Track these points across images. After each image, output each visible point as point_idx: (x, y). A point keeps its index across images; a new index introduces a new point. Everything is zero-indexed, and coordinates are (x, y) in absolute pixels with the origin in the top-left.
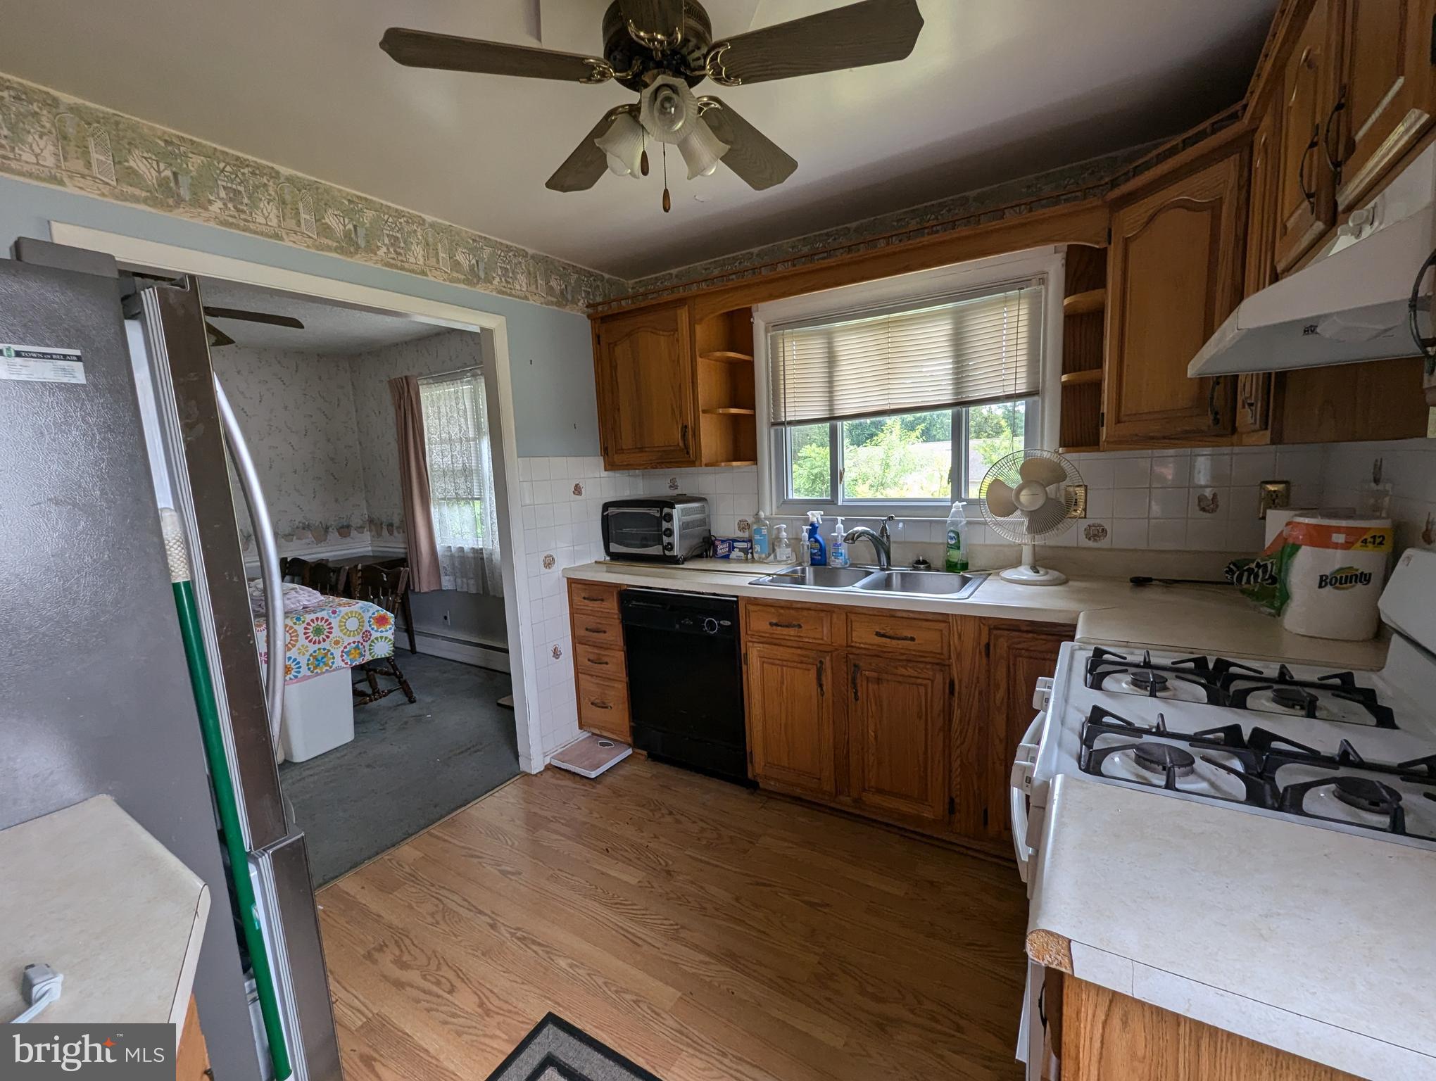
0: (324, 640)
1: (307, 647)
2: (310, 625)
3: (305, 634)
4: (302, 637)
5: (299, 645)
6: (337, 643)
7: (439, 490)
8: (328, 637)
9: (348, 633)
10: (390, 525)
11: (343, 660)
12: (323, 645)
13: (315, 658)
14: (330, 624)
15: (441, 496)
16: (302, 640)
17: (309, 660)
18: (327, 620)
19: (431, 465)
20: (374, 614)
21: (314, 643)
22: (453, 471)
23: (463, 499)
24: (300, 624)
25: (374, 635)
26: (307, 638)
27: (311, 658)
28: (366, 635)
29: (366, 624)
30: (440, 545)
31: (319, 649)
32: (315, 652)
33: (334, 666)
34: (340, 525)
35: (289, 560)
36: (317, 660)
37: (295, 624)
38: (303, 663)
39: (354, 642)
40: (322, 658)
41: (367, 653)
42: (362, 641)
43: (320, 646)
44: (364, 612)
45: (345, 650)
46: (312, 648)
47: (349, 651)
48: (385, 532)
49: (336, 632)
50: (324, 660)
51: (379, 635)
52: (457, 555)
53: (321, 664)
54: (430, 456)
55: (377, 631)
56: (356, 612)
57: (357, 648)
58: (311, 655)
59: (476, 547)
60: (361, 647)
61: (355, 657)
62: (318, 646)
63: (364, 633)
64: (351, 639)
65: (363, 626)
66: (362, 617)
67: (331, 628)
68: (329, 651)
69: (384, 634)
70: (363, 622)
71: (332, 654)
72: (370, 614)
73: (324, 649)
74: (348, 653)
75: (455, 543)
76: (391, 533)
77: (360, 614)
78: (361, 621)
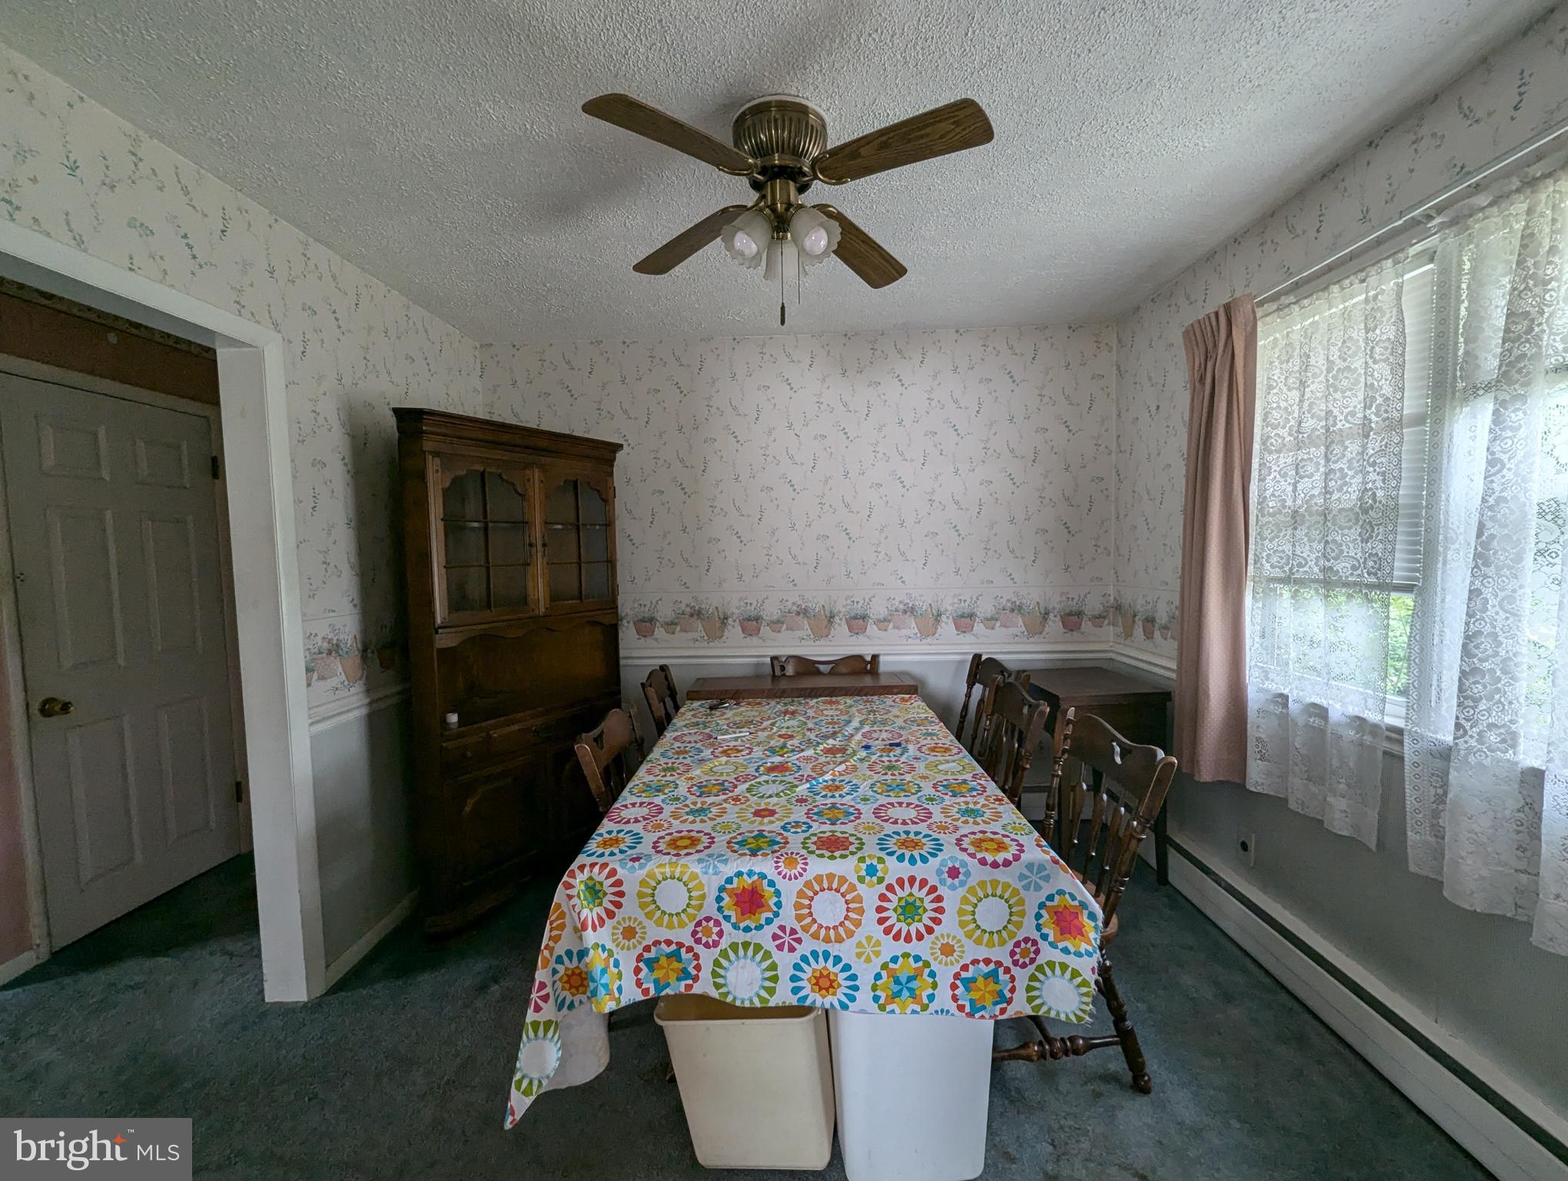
0: (920, 937)
1: (878, 943)
2: (893, 891)
3: (880, 910)
4: (871, 916)
5: (860, 934)
6: (947, 950)
7: (1274, 560)
8: (930, 930)
9: (978, 934)
10: (1150, 621)
11: (955, 998)
12: (914, 947)
13: (893, 974)
14: (939, 899)
15: (1277, 573)
16: (870, 925)
17: (878, 976)
18: (934, 889)
19: (1262, 501)
20: (1050, 898)
21: (897, 937)
22: (1325, 514)
23: (1346, 585)
24: (871, 885)
25: (1048, 954)
26: (881, 921)
27: (884, 973)
28: (1026, 952)
29: (1029, 922)
30: (1258, 686)
31: (906, 955)
32: (895, 959)
33: (933, 1007)
34: (1067, 611)
35: (984, 658)
36: (897, 982)
37: (861, 879)
38: (865, 981)
39: (987, 961)
40: (910, 979)
41: (1020, 996)
42: (1007, 962)
43: (907, 948)
44: (1026, 888)
45: (964, 975)
46: (891, 948)
47: (973, 980)
48: (1139, 631)
49: (949, 927)
50: (912, 985)
51: (1057, 956)
52: (1301, 722)
53: (905, 993)
54: (1262, 480)
55: (1053, 945)
56: (1007, 886)
57: (992, 976)
58: (885, 966)
59: (1373, 717)
60: (1003, 977)
61: (983, 998)
62: (901, 947)
63: (1017, 944)
64: (982, 953)
65: (1019, 925)
66: (1021, 902)
67: (941, 910)
68: (927, 964)
69: (1072, 961)
70: (1022, 914)
71: (932, 974)
72: (1042, 896)
73: (917, 958)
74: (969, 983)
75: (1303, 691)
76: (1149, 635)
77: (1015, 892)
78: (1015, 910)
